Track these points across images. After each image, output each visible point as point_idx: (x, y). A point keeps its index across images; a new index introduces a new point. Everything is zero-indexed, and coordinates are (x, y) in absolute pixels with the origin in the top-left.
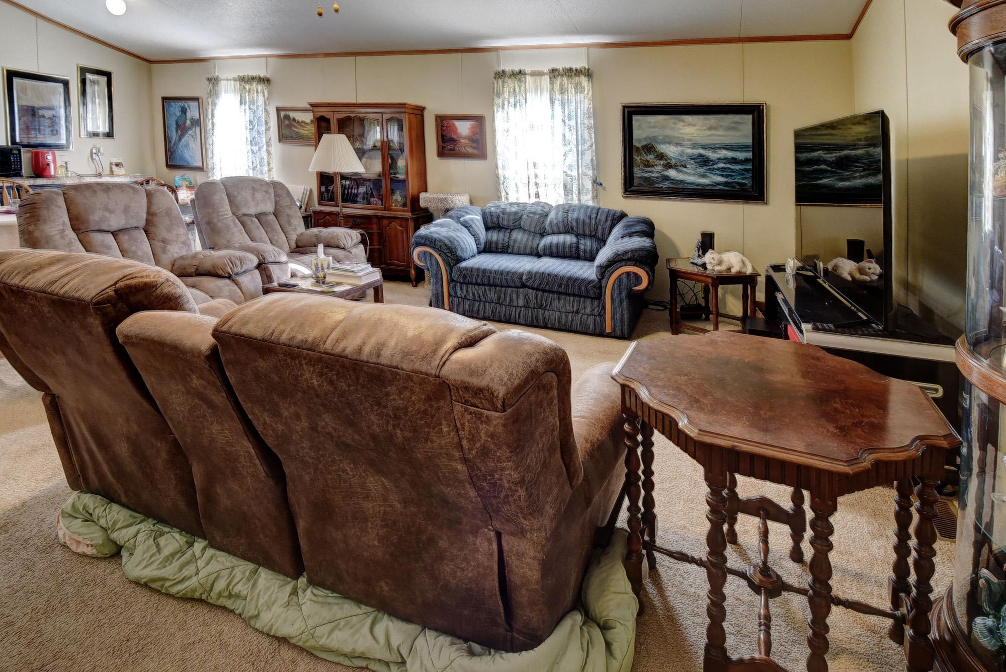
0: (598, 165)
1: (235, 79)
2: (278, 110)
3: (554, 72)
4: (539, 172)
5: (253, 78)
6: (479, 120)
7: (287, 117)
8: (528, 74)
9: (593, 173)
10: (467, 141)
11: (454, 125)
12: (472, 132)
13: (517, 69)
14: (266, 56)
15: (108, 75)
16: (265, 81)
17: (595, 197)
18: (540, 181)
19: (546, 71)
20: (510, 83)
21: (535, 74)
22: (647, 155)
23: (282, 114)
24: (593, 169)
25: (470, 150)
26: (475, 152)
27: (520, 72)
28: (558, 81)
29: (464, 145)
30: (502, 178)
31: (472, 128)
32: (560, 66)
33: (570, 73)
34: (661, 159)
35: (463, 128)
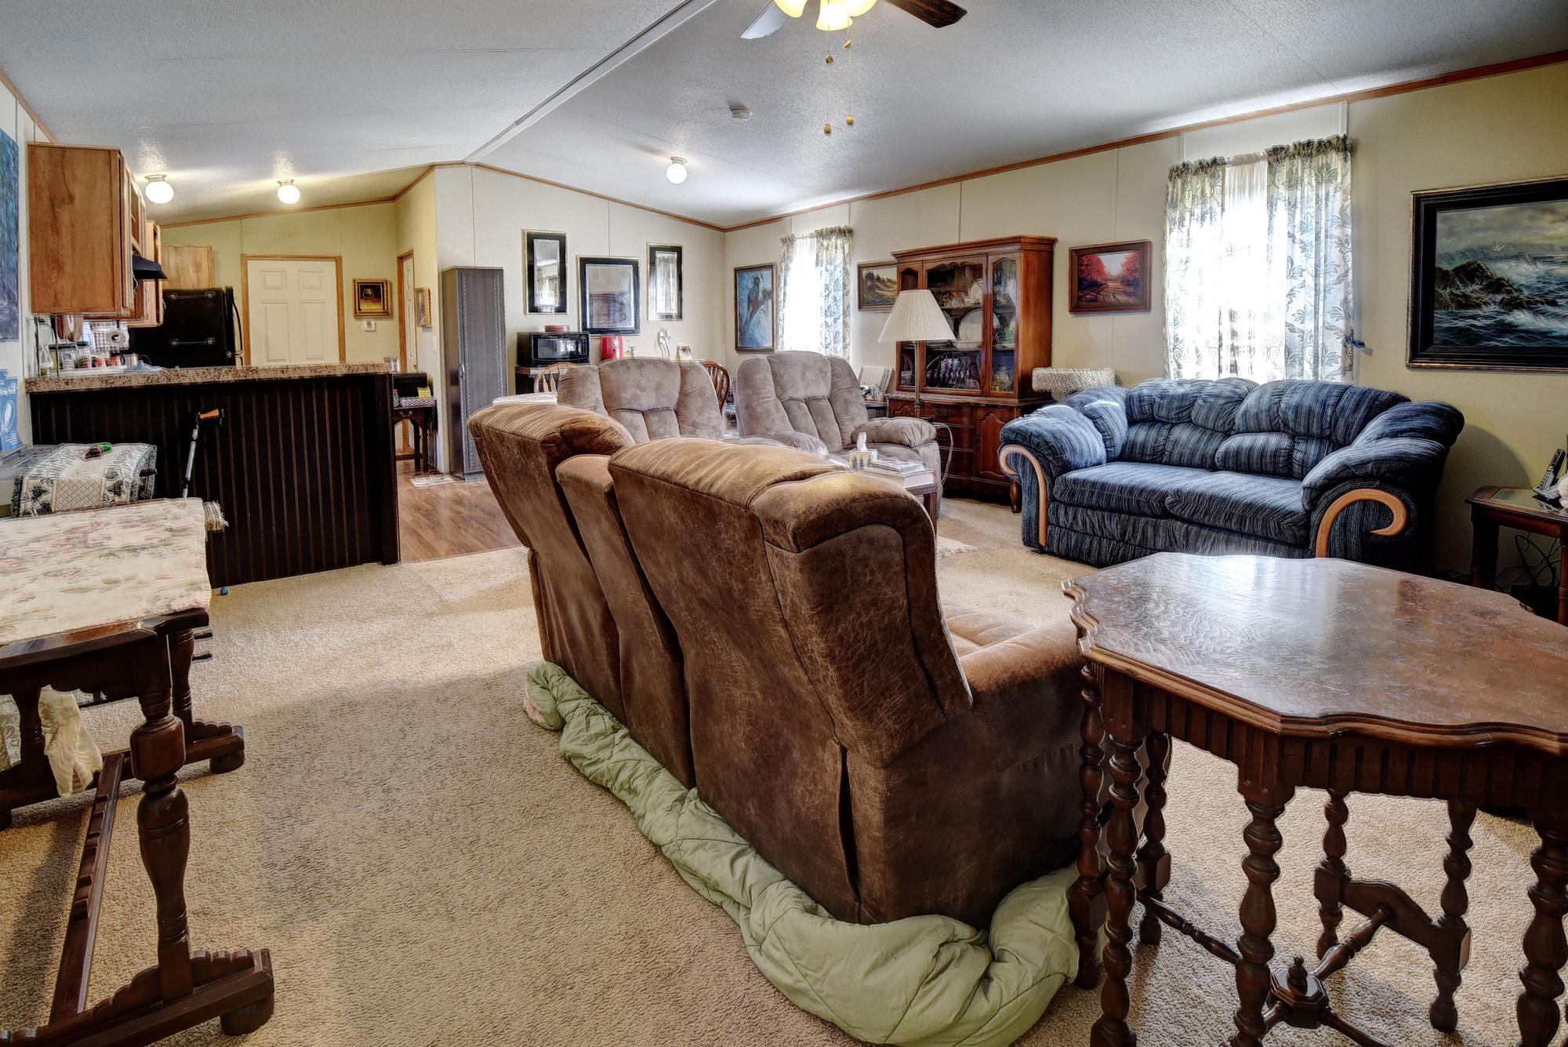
0: (1358, 310)
1: (811, 236)
2: (860, 268)
3: (1277, 154)
4: (1241, 326)
5: (832, 232)
6: (1141, 249)
7: (870, 276)
8: (1229, 163)
9: (1346, 325)
10: (1118, 285)
11: (1099, 261)
12: (1128, 270)
13: (1208, 158)
14: (849, 202)
15: (678, 250)
16: (846, 233)
17: (1348, 369)
18: (1242, 342)
19: (1261, 152)
20: (1195, 183)
21: (1239, 162)
22: (1466, 285)
23: (865, 272)
24: (1348, 317)
25: (1122, 298)
26: (1131, 300)
27: (1214, 161)
28: (1284, 169)
29: (1114, 292)
30: (1171, 340)
31: (1129, 262)
32: (1288, 141)
33: (1309, 150)
34: (1497, 291)
35: (1114, 265)
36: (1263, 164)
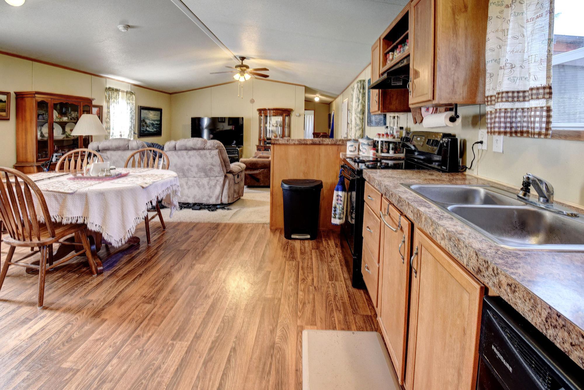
3: (127, 92)
6: (100, 108)
9: (134, 130)
19: (126, 90)
31: (98, 111)
35: (94, 110)
36: (125, 93)
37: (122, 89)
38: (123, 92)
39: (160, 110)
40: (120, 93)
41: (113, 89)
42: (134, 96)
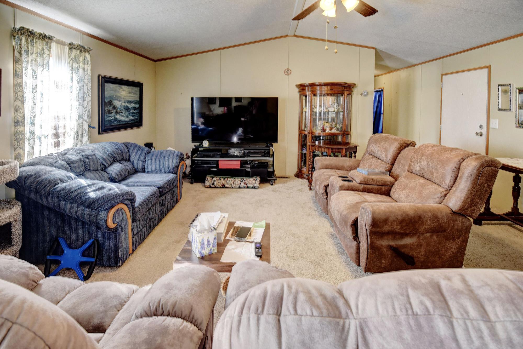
3: (71, 46)
9: (89, 120)
13: (48, 34)
17: (90, 137)
19: (67, 42)
21: (58, 42)
24: (89, 117)
27: (49, 37)
28: (73, 52)
32: (75, 42)
36: (67, 48)
37: (57, 37)
38: (62, 43)
39: (139, 85)
40: (54, 45)
41: (31, 33)
42: (87, 55)
